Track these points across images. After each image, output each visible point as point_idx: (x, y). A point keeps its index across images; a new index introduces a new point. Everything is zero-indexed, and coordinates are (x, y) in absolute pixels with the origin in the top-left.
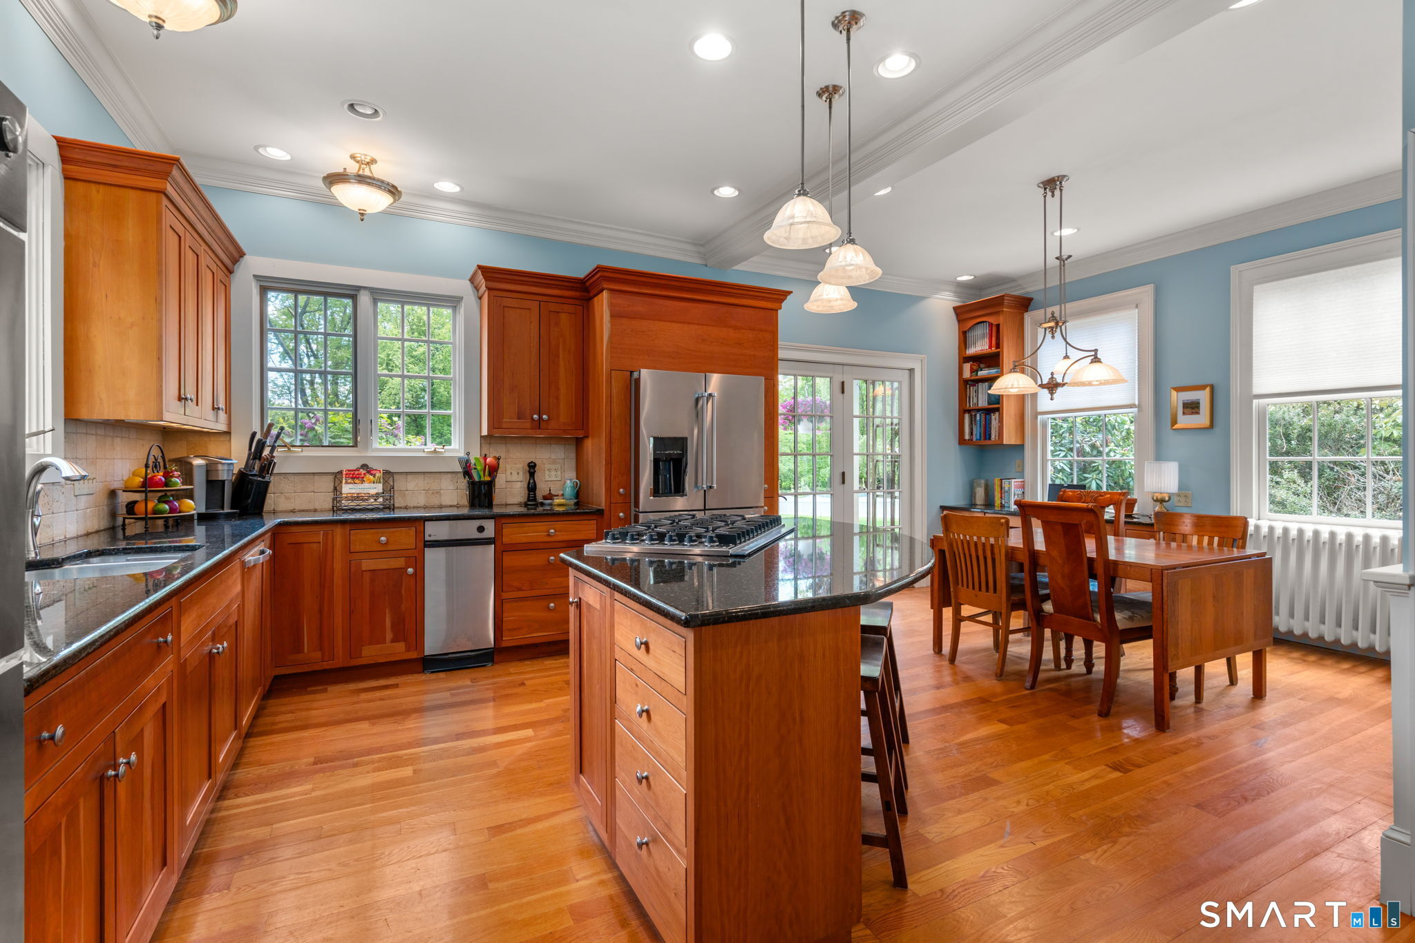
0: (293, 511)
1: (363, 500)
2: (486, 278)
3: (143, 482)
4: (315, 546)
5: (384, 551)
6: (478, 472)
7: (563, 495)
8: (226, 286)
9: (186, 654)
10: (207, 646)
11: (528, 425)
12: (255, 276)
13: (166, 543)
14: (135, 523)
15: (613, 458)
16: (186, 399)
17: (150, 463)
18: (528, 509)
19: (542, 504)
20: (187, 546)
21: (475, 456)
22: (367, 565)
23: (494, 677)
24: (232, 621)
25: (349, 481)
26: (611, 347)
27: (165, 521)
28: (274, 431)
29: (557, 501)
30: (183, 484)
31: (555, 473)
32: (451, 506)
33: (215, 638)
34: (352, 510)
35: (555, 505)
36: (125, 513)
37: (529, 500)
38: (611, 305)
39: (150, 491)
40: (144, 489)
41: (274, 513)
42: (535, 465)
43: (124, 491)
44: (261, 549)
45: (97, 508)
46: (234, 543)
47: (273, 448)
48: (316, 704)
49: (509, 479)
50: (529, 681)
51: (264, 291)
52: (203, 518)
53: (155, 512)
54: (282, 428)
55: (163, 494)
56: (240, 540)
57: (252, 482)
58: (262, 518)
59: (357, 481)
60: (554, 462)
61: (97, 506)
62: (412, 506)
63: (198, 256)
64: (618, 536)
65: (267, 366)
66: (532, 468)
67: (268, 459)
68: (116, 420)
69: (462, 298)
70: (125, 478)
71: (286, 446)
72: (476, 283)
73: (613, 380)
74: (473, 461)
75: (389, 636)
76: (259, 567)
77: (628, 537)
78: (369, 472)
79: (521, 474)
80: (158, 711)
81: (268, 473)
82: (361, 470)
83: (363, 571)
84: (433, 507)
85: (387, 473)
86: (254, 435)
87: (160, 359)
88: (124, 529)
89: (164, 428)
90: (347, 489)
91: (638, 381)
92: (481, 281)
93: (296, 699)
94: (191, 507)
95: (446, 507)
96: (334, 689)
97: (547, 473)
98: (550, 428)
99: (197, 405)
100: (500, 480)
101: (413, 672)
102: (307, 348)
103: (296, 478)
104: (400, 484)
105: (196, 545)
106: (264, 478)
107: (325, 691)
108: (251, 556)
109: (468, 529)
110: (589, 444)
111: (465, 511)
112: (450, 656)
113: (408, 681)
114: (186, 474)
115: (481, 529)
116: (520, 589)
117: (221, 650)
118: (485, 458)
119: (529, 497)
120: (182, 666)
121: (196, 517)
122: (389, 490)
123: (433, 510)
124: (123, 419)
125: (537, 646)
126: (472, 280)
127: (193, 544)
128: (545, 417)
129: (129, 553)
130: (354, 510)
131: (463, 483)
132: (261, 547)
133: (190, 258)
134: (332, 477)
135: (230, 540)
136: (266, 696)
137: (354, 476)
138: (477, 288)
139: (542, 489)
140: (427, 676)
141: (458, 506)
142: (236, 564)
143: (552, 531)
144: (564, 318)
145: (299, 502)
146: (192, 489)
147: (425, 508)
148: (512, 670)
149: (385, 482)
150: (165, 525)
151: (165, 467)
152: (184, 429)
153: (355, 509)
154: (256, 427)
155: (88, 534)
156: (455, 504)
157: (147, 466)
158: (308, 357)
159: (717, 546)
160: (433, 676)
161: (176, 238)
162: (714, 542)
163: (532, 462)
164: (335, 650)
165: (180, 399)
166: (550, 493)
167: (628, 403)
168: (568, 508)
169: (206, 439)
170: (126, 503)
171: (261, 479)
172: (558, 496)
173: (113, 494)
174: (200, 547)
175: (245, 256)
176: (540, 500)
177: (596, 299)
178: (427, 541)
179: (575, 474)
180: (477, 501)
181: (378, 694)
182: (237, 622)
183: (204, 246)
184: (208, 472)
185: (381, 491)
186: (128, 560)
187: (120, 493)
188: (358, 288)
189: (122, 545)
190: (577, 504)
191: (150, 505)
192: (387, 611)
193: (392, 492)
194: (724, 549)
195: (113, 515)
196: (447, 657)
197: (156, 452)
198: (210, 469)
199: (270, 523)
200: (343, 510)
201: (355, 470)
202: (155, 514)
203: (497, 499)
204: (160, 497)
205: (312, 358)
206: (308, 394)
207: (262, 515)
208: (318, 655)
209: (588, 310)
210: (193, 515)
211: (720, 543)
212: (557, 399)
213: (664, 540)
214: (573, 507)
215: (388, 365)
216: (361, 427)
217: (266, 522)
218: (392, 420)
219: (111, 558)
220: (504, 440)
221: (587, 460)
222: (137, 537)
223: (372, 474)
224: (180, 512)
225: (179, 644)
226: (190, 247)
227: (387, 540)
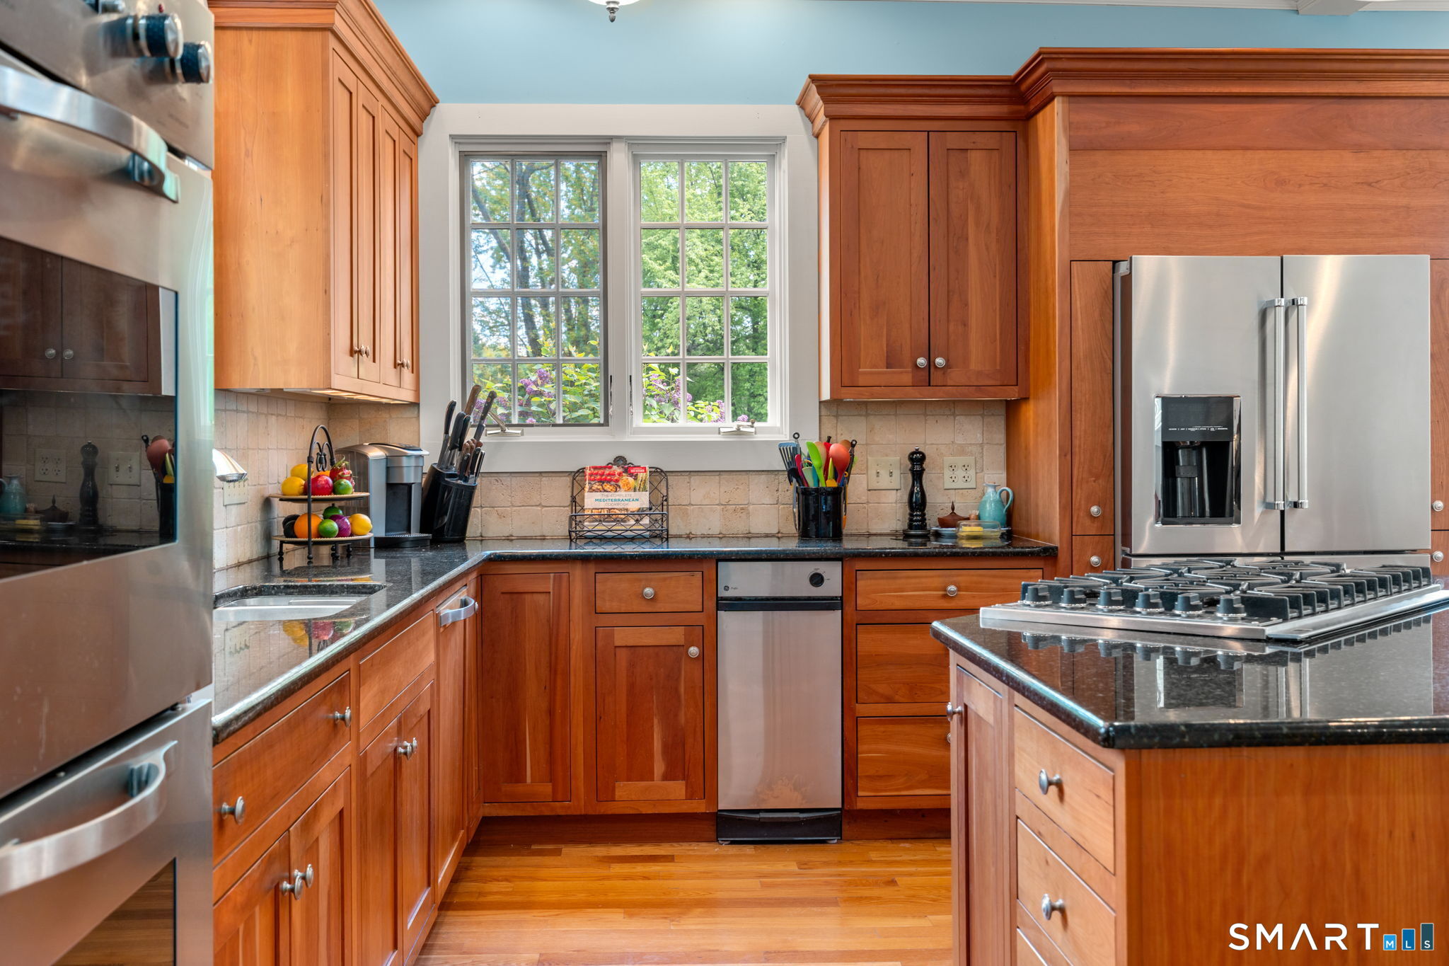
0: (509, 539)
1: (617, 521)
2: (826, 99)
3: (305, 485)
4: (541, 598)
5: (650, 613)
6: (814, 471)
7: (978, 517)
8: (411, 159)
9: (366, 744)
10: (391, 742)
11: (907, 378)
12: (452, 137)
13: (335, 581)
14: (294, 550)
15: (1076, 442)
16: (360, 352)
17: (314, 456)
18: (911, 544)
19: (938, 535)
20: (364, 586)
21: (810, 441)
22: (624, 636)
23: (840, 863)
24: (423, 708)
25: (595, 487)
26: (1070, 213)
27: (332, 549)
28: (482, 397)
29: (966, 529)
30: (357, 489)
31: (964, 473)
32: (767, 536)
33: (402, 730)
34: (601, 539)
35: (962, 538)
36: (283, 534)
37: (911, 527)
38: (1070, 127)
39: (315, 500)
40: (306, 497)
41: (482, 540)
42: (923, 457)
43: (281, 500)
44: (463, 598)
45: (250, 525)
46: (425, 584)
47: (480, 429)
48: (544, 873)
49: (874, 485)
50: (905, 878)
51: (465, 159)
52: (384, 545)
53: (320, 534)
54: (492, 396)
55: (330, 504)
56: (434, 580)
57: (448, 487)
58: (464, 549)
59: (607, 487)
60: (962, 451)
61: (248, 523)
62: (699, 533)
63: (373, 117)
64: (1046, 593)
65: (469, 287)
66: (917, 462)
67: (472, 447)
68: (272, 390)
69: (784, 139)
70: (282, 480)
71: (498, 426)
72: (808, 109)
73: (1075, 281)
74: (805, 450)
75: (659, 767)
76: (460, 627)
77: (1065, 596)
78: (627, 471)
79: (897, 473)
80: (335, 818)
81: (472, 473)
82: (615, 467)
83: (616, 647)
84: (735, 537)
85: (657, 472)
86: (452, 406)
87: (326, 292)
88: (281, 560)
89: (330, 398)
90: (593, 500)
91: (1127, 280)
92: (817, 104)
93: (514, 860)
94: (368, 526)
95: (758, 536)
96: (574, 852)
97: (948, 473)
98: (950, 383)
99: (374, 361)
100: (856, 488)
101: (700, 840)
102: (536, 238)
103: (515, 481)
104: (679, 492)
105: (375, 586)
106: (466, 480)
107: (558, 853)
108: (446, 608)
109: (794, 579)
110: (1030, 412)
111: (792, 545)
112: (763, 815)
113: (691, 853)
114: (359, 474)
115: (817, 580)
116: (890, 700)
117: (409, 749)
118: (827, 445)
119: (911, 520)
120: (363, 761)
121: (372, 544)
122: (660, 505)
123: (735, 541)
124: (281, 387)
125: (923, 816)
126: (801, 103)
127: (372, 583)
128: (940, 361)
129: (291, 594)
130: (603, 539)
131: (788, 491)
132: (462, 595)
133: (363, 121)
134: (568, 480)
135: (420, 579)
136: (471, 849)
137: (604, 478)
138: (811, 118)
139: (937, 506)
140: (723, 849)
141: (779, 536)
142: (427, 619)
143: (952, 588)
144: (977, 160)
145: (519, 522)
146: (367, 497)
147: (721, 537)
148: (874, 855)
149: (654, 489)
150: (333, 555)
151: (332, 463)
152: (358, 400)
153: (605, 538)
154: (455, 396)
155: (239, 565)
156: (775, 531)
157: (310, 461)
158: (539, 254)
159: (1243, 619)
160: (734, 849)
161: (347, 95)
162: (1236, 611)
163: (917, 452)
164: (573, 782)
165: (352, 352)
166: (953, 513)
167: (1109, 327)
168: (988, 543)
169: (385, 415)
170: (283, 519)
171: (463, 483)
172: (968, 519)
173: (267, 503)
174: (381, 587)
175: (438, 105)
176: (933, 525)
177: (1040, 116)
178: (722, 599)
179: (1004, 475)
180: (812, 528)
181: (640, 868)
182: (429, 711)
183: (383, 101)
184: (388, 469)
185: (647, 505)
186: (290, 604)
187: (276, 502)
188: (608, 140)
189: (280, 582)
190: (1008, 536)
191: (315, 522)
192: (656, 721)
193: (665, 507)
194: (1255, 625)
195: (268, 537)
196: (757, 816)
197: (320, 438)
198: (391, 465)
199: (476, 555)
200: (586, 538)
201: (605, 467)
202: (321, 537)
203: (849, 526)
204: (327, 510)
205: (544, 256)
206: (538, 326)
207: (464, 544)
208: (547, 789)
209: (1026, 140)
210: (368, 540)
211: (1248, 615)
212: (965, 324)
213: (1134, 605)
214: (999, 543)
215: (675, 259)
216: (614, 389)
217: (469, 555)
218: (668, 373)
219: (270, 600)
220: (864, 408)
221: (1027, 448)
222: (298, 572)
223: (631, 475)
224: (351, 535)
225: (359, 729)
226: (363, 106)
227: (656, 594)
